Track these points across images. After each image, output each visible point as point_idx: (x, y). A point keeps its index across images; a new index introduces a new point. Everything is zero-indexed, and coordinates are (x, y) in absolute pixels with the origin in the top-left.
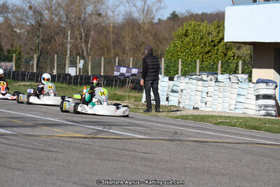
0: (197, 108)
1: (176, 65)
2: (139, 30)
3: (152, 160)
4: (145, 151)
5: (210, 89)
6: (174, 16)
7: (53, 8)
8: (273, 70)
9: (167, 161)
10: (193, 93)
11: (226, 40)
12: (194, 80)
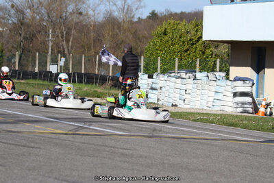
0: (176, 105)
1: (155, 63)
2: (119, 28)
3: (132, 156)
4: (125, 147)
5: (189, 87)
6: (154, 15)
7: (35, 7)
8: (250, 68)
9: (146, 157)
10: (171, 91)
11: (204, 39)
12: (173, 77)
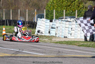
12: (64, 21)
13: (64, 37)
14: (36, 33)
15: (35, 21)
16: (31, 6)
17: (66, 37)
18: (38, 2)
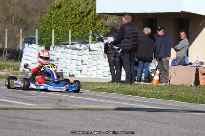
3: (46, 127)
4: (38, 119)
5: (85, 58)
9: (60, 128)
12: (69, 49)
13: (70, 76)
14: (22, 69)
15: (19, 49)
16: (13, 23)
17: (73, 76)
18: (26, 16)
